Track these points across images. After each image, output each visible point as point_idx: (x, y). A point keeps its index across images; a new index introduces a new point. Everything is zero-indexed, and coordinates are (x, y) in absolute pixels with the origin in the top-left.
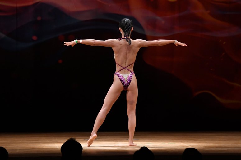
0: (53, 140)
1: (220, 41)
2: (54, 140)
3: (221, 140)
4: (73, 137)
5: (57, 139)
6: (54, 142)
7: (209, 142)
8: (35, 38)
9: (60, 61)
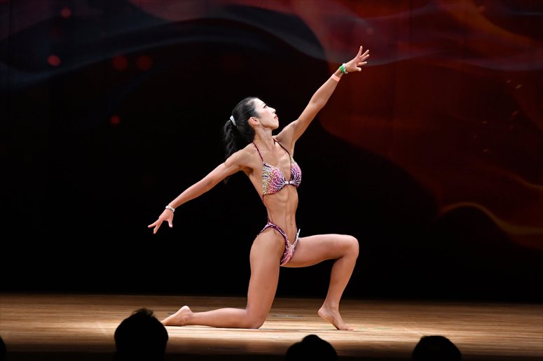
0: (92, 311)
1: (508, 82)
2: (95, 312)
3: (502, 324)
4: (149, 308)
5: (104, 310)
6: (96, 318)
7: (474, 328)
8: (54, 60)
9: (115, 120)
